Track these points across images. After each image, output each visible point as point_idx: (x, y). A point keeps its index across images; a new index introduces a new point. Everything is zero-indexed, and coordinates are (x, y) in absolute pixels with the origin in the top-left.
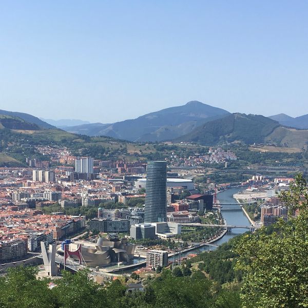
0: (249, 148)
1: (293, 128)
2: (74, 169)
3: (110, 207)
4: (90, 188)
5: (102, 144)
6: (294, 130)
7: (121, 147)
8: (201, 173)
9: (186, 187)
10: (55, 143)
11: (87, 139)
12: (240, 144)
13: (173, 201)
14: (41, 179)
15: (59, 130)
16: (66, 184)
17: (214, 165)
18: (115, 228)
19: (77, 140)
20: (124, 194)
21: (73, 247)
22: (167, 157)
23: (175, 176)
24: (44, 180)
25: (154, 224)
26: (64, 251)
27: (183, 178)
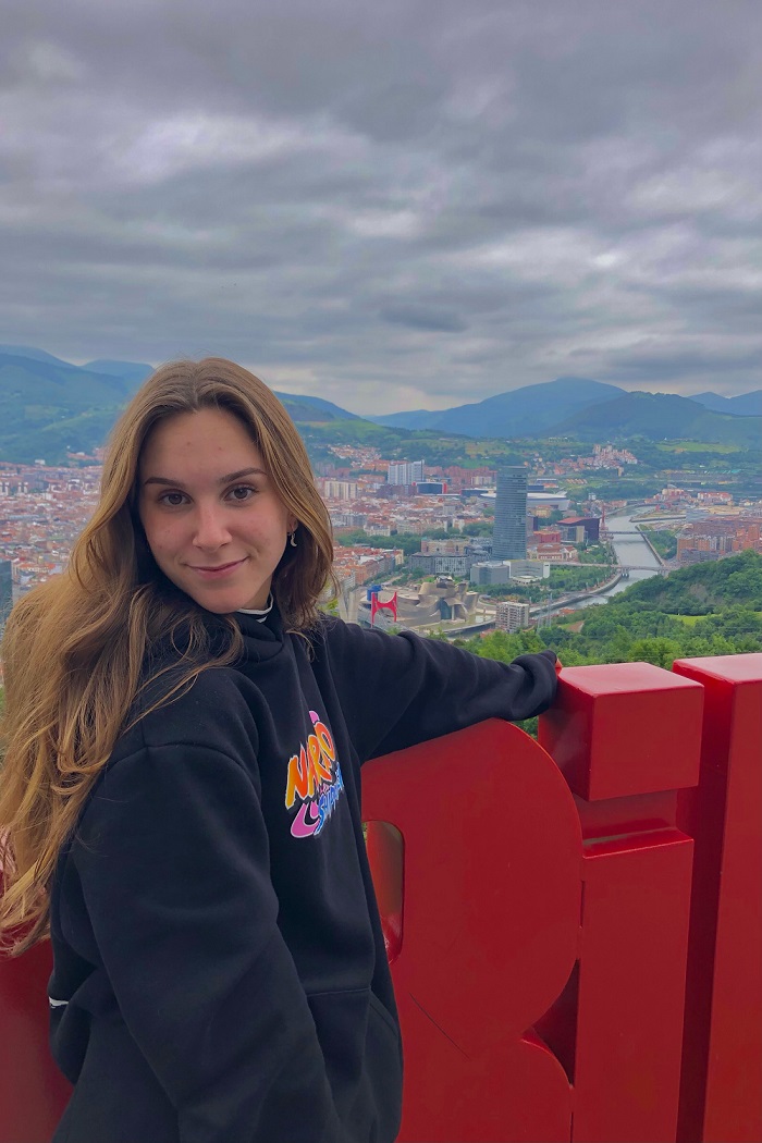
0: (657, 446)
1: (727, 414)
2: (387, 479)
3: (440, 536)
4: (408, 507)
5: (428, 442)
6: (728, 418)
7: (456, 445)
8: (582, 484)
9: (556, 506)
10: (358, 440)
11: (405, 434)
12: (642, 440)
13: (536, 528)
14: (336, 494)
15: (365, 421)
16: (375, 502)
17: (602, 473)
18: (447, 568)
19: (393, 436)
20: (460, 517)
21: (385, 597)
22: (527, 460)
23: (539, 489)
24: (341, 496)
25: (507, 563)
26: (371, 603)
27: (552, 493)
